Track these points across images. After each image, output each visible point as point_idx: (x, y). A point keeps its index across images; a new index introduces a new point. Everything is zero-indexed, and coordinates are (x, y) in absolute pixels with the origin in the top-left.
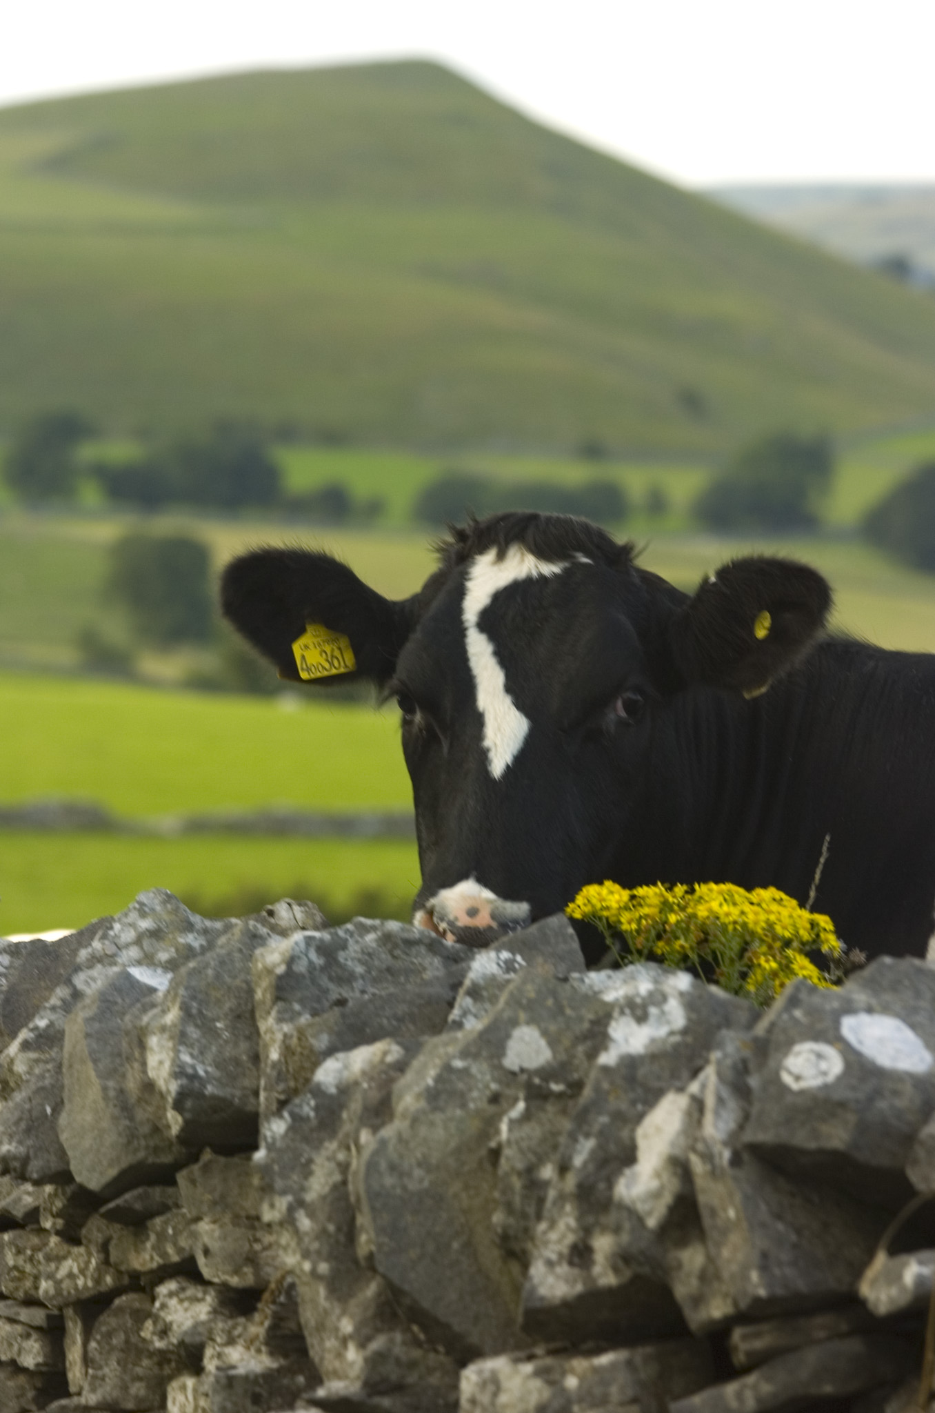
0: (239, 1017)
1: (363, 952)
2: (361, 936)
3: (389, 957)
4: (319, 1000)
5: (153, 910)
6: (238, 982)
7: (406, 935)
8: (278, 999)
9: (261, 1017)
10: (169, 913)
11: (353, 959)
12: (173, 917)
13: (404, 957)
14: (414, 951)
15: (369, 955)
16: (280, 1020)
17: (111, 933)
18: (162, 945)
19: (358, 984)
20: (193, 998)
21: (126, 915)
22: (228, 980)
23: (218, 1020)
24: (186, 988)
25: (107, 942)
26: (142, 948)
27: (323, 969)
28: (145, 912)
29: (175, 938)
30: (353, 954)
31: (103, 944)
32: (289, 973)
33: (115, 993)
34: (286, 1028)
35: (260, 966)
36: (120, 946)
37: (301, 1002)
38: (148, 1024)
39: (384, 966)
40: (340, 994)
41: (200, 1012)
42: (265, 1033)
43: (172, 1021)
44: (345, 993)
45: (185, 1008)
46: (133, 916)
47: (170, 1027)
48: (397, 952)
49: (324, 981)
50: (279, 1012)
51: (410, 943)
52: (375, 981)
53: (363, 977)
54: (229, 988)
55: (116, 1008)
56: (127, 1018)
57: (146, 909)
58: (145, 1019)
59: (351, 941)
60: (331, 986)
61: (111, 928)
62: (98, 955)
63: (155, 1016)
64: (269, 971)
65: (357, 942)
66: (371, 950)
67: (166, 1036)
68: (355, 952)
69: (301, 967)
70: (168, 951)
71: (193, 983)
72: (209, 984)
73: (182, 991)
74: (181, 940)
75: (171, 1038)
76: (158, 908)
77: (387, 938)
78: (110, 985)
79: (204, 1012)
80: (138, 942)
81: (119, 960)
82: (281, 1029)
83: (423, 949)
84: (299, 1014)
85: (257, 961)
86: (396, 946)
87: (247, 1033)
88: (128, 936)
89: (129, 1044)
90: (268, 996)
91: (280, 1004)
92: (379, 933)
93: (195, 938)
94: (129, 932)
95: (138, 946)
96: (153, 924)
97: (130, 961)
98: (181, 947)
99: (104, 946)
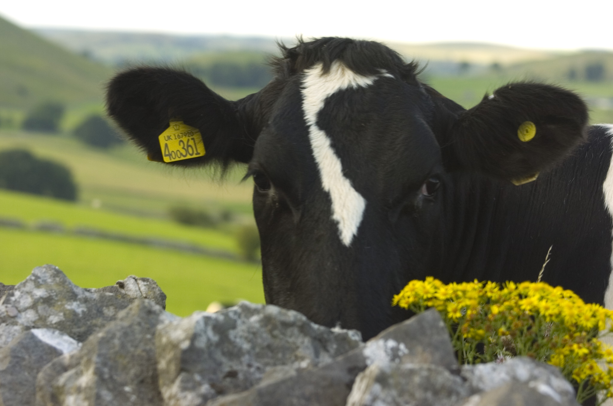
0: (142, 382)
1: (249, 332)
2: (248, 317)
3: (269, 336)
4: (215, 373)
5: (45, 281)
6: (139, 351)
7: (283, 318)
8: (181, 370)
9: (165, 384)
10: (58, 284)
11: (241, 337)
12: (62, 289)
13: (281, 336)
14: (289, 331)
15: (254, 334)
16: (184, 389)
17: (13, 299)
18: (53, 310)
19: (246, 359)
20: (105, 364)
21: (24, 284)
22: (132, 349)
23: (125, 384)
24: (99, 355)
25: (9, 306)
26: (37, 312)
27: (218, 345)
28: (39, 282)
29: (62, 305)
30: (241, 333)
31: (6, 307)
32: (192, 349)
33: (23, 350)
34: (190, 396)
35: (164, 340)
36: (19, 309)
37: (201, 373)
38: (64, 385)
39: (265, 344)
40: (231, 367)
41: (111, 377)
42: (170, 398)
43: (87, 384)
44: (236, 367)
45: (98, 373)
46: (30, 286)
47: (86, 388)
48: (276, 332)
49: (219, 356)
50: (182, 381)
51: (286, 325)
52: (259, 356)
53: (249, 352)
54: (133, 356)
55: (24, 363)
56: (40, 375)
57: (40, 280)
58: (62, 380)
59: (239, 322)
60: (224, 360)
61: (13, 295)
62: (2, 316)
63: (70, 379)
64: (174, 346)
65: (244, 323)
66: (255, 330)
67: (82, 396)
68: (243, 331)
69: (201, 343)
70: (56, 315)
71: (104, 351)
72: (116, 353)
73: (95, 358)
74: (68, 307)
75: (87, 398)
76: (49, 280)
77: (267, 320)
78: (19, 343)
79: (115, 377)
80: (34, 306)
81: (20, 321)
82: (185, 397)
83: (296, 331)
84: (200, 384)
85: (160, 336)
86: (275, 327)
87: (150, 396)
88: (26, 301)
89: (43, 397)
90: (173, 368)
91: (183, 375)
92: (262, 316)
93: (78, 305)
94: (27, 298)
95: (34, 310)
96: (46, 293)
97: (28, 322)
98: (67, 312)
99: (7, 309)
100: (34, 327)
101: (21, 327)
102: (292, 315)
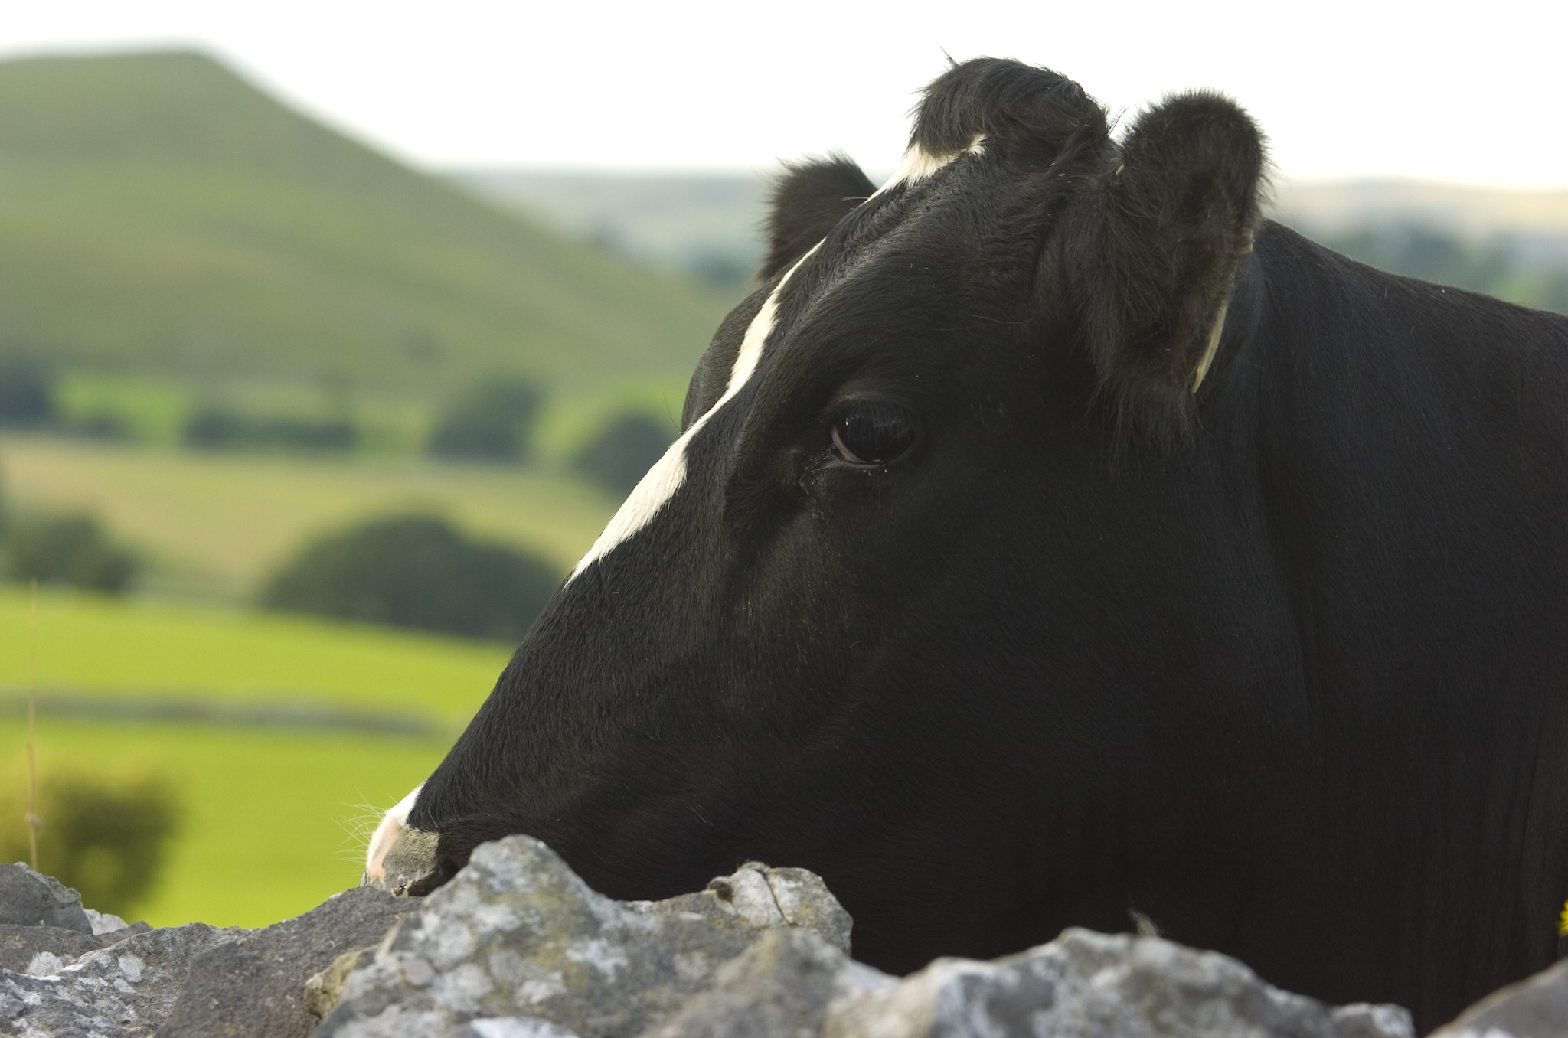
1: (1091, 1016)
2: (1086, 974)
5: (508, 884)
7: (1186, 976)
10: (545, 892)
11: (1067, 1031)
12: (555, 904)
13: (1182, 1027)
14: (1204, 1012)
15: (1106, 1021)
17: (419, 935)
18: (531, 964)
21: (450, 894)
25: (409, 955)
26: (488, 971)
28: (491, 887)
29: (559, 951)
30: (1067, 1021)
31: (401, 959)
36: (437, 964)
46: (466, 896)
48: (1168, 1016)
51: (1196, 995)
57: (494, 882)
59: (1062, 989)
61: (418, 924)
62: (390, 984)
65: (1074, 990)
66: (1107, 1011)
68: (1074, 1014)
70: (542, 978)
74: (575, 956)
76: (521, 882)
77: (1143, 982)
80: (479, 956)
81: (440, 998)
83: (1223, 1010)
85: (840, 1032)
86: (1163, 1002)
88: (457, 943)
92: (1125, 971)
93: (604, 951)
94: (458, 933)
95: (479, 965)
96: (512, 918)
97: (462, 1000)
98: (574, 971)
99: (404, 965)
100: (480, 1015)
101: (444, 1014)
102: (1211, 966)
